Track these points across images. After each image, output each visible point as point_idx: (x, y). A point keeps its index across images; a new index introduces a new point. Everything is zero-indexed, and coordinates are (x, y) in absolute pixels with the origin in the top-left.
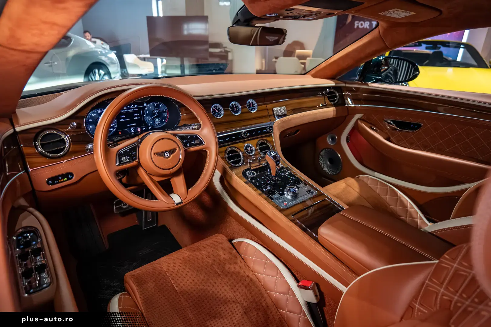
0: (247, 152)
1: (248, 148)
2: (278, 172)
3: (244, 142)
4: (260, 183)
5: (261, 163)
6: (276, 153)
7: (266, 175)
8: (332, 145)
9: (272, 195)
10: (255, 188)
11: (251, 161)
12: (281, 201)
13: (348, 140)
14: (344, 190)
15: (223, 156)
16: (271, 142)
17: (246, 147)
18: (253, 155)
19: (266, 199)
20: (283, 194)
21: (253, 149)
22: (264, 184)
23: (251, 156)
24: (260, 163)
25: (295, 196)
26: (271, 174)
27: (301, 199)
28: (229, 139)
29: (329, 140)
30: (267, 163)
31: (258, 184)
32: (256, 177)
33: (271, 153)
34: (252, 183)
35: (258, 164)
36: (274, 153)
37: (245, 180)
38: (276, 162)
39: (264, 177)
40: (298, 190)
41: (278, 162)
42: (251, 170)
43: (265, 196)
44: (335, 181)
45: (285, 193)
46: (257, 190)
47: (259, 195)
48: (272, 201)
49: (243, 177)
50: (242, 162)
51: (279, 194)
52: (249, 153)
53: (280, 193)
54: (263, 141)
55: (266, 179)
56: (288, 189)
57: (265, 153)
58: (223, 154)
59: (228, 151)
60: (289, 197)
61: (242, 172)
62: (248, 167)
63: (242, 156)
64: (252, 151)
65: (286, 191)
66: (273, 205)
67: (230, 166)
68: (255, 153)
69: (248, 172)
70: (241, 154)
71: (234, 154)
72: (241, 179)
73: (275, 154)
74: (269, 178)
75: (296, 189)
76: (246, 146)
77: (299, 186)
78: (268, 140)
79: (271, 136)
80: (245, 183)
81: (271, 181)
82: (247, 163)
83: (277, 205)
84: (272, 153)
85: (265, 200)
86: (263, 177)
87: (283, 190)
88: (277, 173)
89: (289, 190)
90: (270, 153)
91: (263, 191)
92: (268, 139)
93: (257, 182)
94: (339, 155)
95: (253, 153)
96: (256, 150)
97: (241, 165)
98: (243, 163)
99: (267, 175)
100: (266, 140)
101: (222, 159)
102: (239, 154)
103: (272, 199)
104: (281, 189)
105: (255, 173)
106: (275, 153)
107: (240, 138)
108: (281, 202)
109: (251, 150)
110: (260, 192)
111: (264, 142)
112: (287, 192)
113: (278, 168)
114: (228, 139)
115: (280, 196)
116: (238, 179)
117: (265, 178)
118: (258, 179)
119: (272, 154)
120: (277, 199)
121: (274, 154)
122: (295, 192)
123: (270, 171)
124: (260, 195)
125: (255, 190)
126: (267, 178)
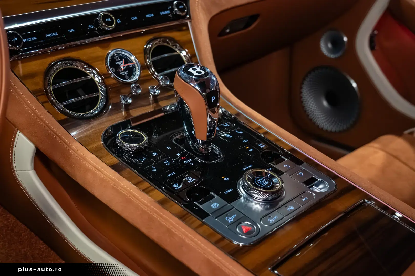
0: (117, 73)
1: (119, 63)
2: (214, 129)
3: (104, 44)
4: (160, 166)
5: (162, 104)
6: (205, 70)
7: (177, 140)
8: (335, 59)
9: (201, 203)
10: (146, 184)
11: (130, 101)
12: (231, 219)
13: (372, 47)
14: (384, 169)
15: (40, 86)
16: (186, 44)
17: (113, 60)
18: (136, 82)
19: (182, 217)
20: (236, 196)
21: (134, 66)
22: (171, 168)
23: (130, 84)
24: (158, 105)
25: (272, 199)
26: (192, 137)
27: (292, 208)
28: (56, 34)
29: (326, 45)
30: (182, 103)
31: (154, 170)
32: (146, 147)
33: (190, 70)
34: (134, 166)
35: (150, 109)
36: (198, 70)
37: (114, 160)
38: (208, 98)
39: (172, 145)
40: (281, 179)
41: (213, 99)
42: (131, 128)
43: (178, 208)
44: (351, 149)
45: (242, 191)
46: (152, 190)
47: (158, 205)
48: (204, 223)
49: (106, 151)
50: (100, 104)
51: (223, 197)
52: (123, 77)
53: (226, 192)
54: (164, 42)
55: (179, 151)
56: (249, 178)
57: (171, 77)
58: (39, 80)
59: (55, 71)
60: (257, 206)
61: (101, 137)
62: (120, 118)
63: (102, 88)
64: (131, 71)
65: (244, 186)
66: (207, 237)
67: (63, 117)
68: (139, 77)
69: (122, 132)
70: (97, 79)
71: (76, 80)
72: (100, 158)
73: (203, 72)
74: (188, 147)
75: (272, 177)
76: (113, 57)
77: (278, 167)
78: (177, 39)
79: (184, 28)
80: (114, 167)
81: (193, 158)
82: (117, 107)
83: (220, 237)
84: (193, 69)
85: (180, 222)
86: (169, 148)
87: (233, 185)
88: (211, 131)
89: (252, 181)
90: (186, 70)
91: (171, 191)
92: (175, 35)
93: (152, 163)
94: (354, 85)
95: (136, 77)
96: (144, 67)
97: (97, 115)
98: (105, 107)
99: (182, 141)
100: (172, 39)
101: (36, 97)
102: (92, 80)
103: (203, 215)
104: (227, 179)
105: (143, 135)
106: (203, 68)
107: (92, 34)
108: (232, 223)
109: (127, 68)
110: (160, 195)
111: (166, 44)
112: (247, 189)
113: (212, 119)
114: (54, 34)
115: (227, 203)
116: (90, 158)
117: (175, 149)
118: (155, 154)
119: (194, 72)
120: (220, 213)
121: (197, 72)
122: (273, 187)
123: (191, 128)
124: (162, 203)
125: (146, 191)
126: (183, 150)
